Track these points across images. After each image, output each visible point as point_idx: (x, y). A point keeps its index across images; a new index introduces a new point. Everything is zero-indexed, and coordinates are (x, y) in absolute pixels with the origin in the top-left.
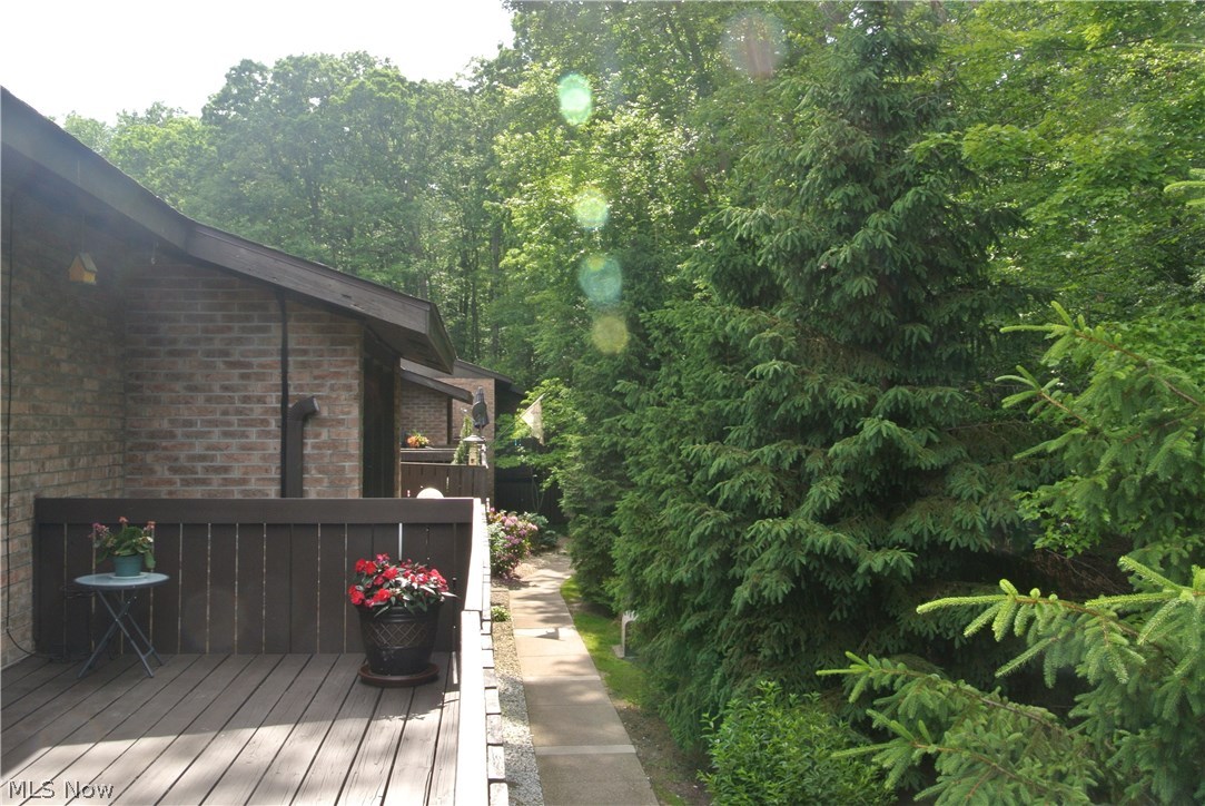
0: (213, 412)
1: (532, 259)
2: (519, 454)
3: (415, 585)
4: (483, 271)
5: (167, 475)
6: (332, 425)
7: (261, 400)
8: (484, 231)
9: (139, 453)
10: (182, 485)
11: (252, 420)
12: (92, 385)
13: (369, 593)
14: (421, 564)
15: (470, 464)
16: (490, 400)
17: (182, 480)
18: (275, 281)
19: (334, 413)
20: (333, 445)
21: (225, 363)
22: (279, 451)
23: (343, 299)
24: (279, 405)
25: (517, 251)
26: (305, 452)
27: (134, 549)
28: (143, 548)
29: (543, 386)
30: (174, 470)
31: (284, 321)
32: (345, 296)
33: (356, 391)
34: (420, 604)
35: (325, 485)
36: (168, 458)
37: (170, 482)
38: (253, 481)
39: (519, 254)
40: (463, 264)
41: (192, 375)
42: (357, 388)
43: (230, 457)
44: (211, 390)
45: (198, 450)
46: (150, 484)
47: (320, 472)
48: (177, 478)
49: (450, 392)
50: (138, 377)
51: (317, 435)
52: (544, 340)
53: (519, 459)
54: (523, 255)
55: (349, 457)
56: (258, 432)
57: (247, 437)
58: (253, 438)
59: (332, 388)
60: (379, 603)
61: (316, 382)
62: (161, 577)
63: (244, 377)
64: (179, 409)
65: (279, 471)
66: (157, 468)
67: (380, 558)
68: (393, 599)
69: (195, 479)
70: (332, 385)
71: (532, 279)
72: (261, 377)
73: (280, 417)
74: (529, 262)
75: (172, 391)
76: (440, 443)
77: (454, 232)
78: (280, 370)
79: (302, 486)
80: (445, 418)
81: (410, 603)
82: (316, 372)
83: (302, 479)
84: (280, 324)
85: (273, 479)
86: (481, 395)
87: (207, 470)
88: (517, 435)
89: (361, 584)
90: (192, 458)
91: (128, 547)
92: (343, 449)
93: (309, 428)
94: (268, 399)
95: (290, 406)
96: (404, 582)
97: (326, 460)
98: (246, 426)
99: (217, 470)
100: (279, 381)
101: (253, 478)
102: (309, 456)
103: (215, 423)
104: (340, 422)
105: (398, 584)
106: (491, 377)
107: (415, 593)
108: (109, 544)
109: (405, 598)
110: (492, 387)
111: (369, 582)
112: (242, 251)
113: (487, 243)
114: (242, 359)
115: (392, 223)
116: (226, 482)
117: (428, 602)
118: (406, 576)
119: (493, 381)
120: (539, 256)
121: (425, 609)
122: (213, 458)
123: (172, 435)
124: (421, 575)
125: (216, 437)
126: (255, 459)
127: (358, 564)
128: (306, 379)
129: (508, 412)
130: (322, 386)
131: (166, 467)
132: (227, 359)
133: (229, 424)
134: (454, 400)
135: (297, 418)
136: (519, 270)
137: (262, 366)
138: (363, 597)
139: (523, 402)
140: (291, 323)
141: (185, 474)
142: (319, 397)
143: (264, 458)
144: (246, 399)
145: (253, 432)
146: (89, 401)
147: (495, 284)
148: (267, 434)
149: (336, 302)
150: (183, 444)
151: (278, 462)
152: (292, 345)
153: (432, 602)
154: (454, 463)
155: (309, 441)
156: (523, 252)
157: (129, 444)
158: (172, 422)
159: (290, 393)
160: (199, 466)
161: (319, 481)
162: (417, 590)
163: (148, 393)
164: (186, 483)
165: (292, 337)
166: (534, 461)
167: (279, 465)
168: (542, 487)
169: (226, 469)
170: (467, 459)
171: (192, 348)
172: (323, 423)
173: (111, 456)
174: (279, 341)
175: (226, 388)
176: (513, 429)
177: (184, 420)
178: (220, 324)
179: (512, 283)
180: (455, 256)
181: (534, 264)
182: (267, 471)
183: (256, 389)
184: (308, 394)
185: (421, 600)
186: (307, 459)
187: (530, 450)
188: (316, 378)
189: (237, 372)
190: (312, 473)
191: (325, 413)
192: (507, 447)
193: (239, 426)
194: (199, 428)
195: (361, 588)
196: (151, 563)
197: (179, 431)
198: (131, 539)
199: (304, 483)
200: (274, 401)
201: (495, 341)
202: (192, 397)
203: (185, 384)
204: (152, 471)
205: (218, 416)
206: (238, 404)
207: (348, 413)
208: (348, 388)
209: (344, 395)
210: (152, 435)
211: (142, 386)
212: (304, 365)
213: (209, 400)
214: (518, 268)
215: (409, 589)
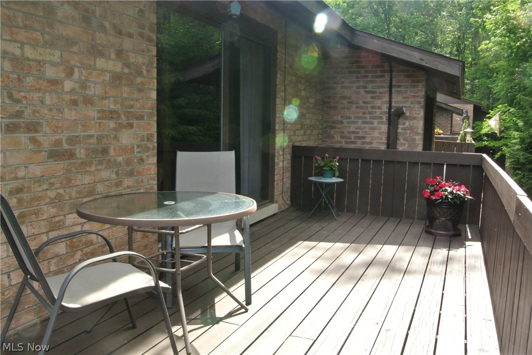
0: (359, 113)
1: (496, 45)
2: (484, 141)
3: (454, 191)
4: (467, 53)
5: (339, 139)
6: (411, 120)
7: (379, 108)
8: (469, 33)
9: (329, 130)
10: (345, 144)
11: (375, 116)
12: (312, 101)
13: (432, 193)
14: (456, 182)
15: (467, 142)
16: (471, 114)
17: (345, 141)
18: (389, 54)
19: (412, 114)
20: (411, 128)
21: (365, 92)
22: (386, 130)
23: (420, 61)
24: (388, 110)
25: (488, 42)
26: (398, 131)
27: (331, 167)
28: (335, 167)
29: (499, 108)
30: (342, 137)
31: (391, 72)
32: (421, 59)
33: (423, 104)
34: (456, 200)
35: (407, 146)
36: (340, 132)
37: (341, 142)
38: (375, 143)
39: (489, 43)
40: (457, 50)
41: (350, 97)
42: (423, 103)
43: (365, 132)
44: (358, 103)
45: (352, 129)
46: (332, 143)
47: (404, 141)
48: (343, 141)
49: (453, 110)
50: (329, 98)
51: (404, 124)
52: (499, 86)
53: (484, 143)
54: (491, 43)
55: (418, 134)
56: (378, 122)
57: (373, 124)
58: (376, 125)
59: (412, 103)
60: (437, 198)
61: (404, 100)
62: (341, 180)
63: (373, 97)
64: (345, 112)
65: (386, 139)
66: (335, 136)
67: (438, 178)
68: (444, 197)
69: (350, 142)
70: (411, 101)
71: (495, 56)
72: (379, 98)
73: (388, 115)
74: (494, 47)
75: (343, 104)
76: (447, 133)
77: (453, 35)
78: (388, 95)
79: (396, 146)
80: (450, 122)
81: (451, 199)
82: (405, 95)
83: (396, 143)
84: (389, 74)
85: (383, 143)
86: (467, 112)
87: (355, 138)
88: (484, 131)
89: (428, 189)
90: (349, 132)
91: (329, 166)
92: (416, 130)
93: (401, 121)
94: (383, 108)
95: (392, 110)
96: (449, 190)
97: (408, 135)
98: (372, 119)
99: (360, 138)
100: (388, 100)
101: (375, 142)
102: (400, 133)
103: (360, 118)
104: (415, 118)
105: (446, 190)
106: (471, 104)
107: (454, 195)
108: (322, 165)
109: (449, 196)
110: (472, 108)
111: (433, 188)
112: (375, 41)
113: (470, 40)
114: (372, 90)
115: (424, 32)
116: (363, 143)
117: (460, 200)
118: (450, 187)
119: (472, 106)
120: (499, 44)
121: (458, 203)
122: (358, 133)
123: (342, 123)
124: (457, 187)
125: (360, 124)
126: (376, 134)
127: (427, 180)
128: (400, 98)
129: (479, 121)
130: (407, 101)
131: (339, 136)
132: (365, 90)
133: (365, 118)
134: (454, 114)
135: (395, 116)
136: (488, 51)
137: (381, 93)
138: (429, 195)
139: (487, 116)
140: (394, 74)
141: (347, 139)
142: (406, 107)
143: (380, 133)
144: (373, 107)
145: (376, 121)
146: (311, 107)
147: (473, 60)
148: (382, 123)
149: (416, 62)
150: (346, 127)
151: (386, 135)
152: (394, 83)
153: (462, 200)
154: (458, 141)
155: (400, 127)
156: (491, 42)
157: (324, 126)
158: (342, 117)
159: (393, 105)
160: (352, 136)
161: (404, 144)
162: (455, 194)
163: (332, 104)
164: (347, 143)
165: (394, 80)
166: (492, 144)
167: (387, 136)
168: (495, 157)
169: (364, 138)
170: (465, 140)
171: (351, 85)
172: (407, 118)
173: (318, 131)
174: (388, 81)
175: (365, 103)
176: (482, 128)
177: (347, 116)
178: (363, 74)
179: (483, 58)
180: (453, 47)
181: (496, 48)
182: (381, 139)
183: (378, 103)
184: (401, 105)
185: (457, 199)
186: (399, 134)
187: (490, 139)
188: (404, 98)
189: (370, 95)
190: (401, 140)
191: (408, 114)
192: (478, 137)
193: (370, 119)
194: (353, 119)
195: (429, 191)
196: (337, 174)
197: (345, 121)
198: (330, 163)
199: (397, 144)
200: (385, 108)
201: (472, 87)
202: (350, 106)
203: (348, 101)
204: (333, 138)
205: (361, 115)
206: (370, 110)
207: (418, 114)
208: (419, 103)
209: (417, 106)
210: (334, 122)
211: (330, 102)
212: (399, 92)
213: (357, 108)
214: (487, 50)
215: (451, 193)
